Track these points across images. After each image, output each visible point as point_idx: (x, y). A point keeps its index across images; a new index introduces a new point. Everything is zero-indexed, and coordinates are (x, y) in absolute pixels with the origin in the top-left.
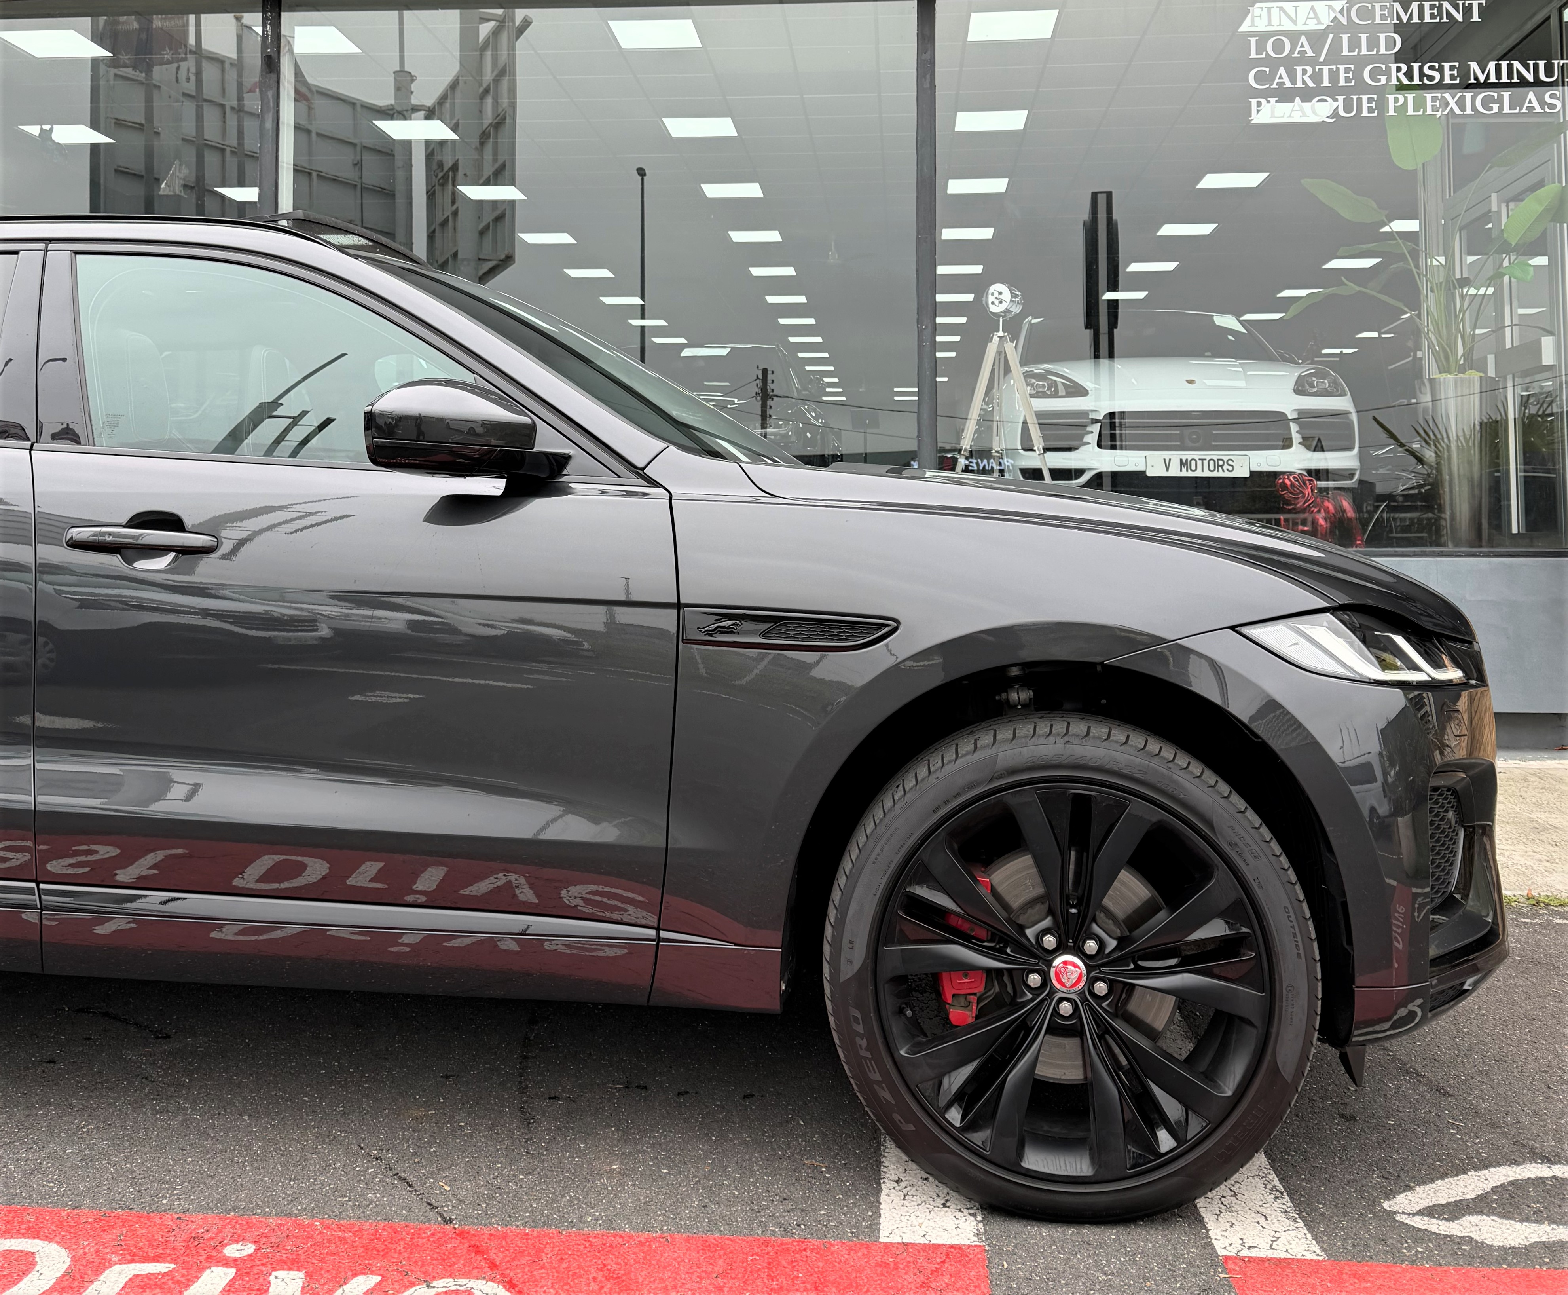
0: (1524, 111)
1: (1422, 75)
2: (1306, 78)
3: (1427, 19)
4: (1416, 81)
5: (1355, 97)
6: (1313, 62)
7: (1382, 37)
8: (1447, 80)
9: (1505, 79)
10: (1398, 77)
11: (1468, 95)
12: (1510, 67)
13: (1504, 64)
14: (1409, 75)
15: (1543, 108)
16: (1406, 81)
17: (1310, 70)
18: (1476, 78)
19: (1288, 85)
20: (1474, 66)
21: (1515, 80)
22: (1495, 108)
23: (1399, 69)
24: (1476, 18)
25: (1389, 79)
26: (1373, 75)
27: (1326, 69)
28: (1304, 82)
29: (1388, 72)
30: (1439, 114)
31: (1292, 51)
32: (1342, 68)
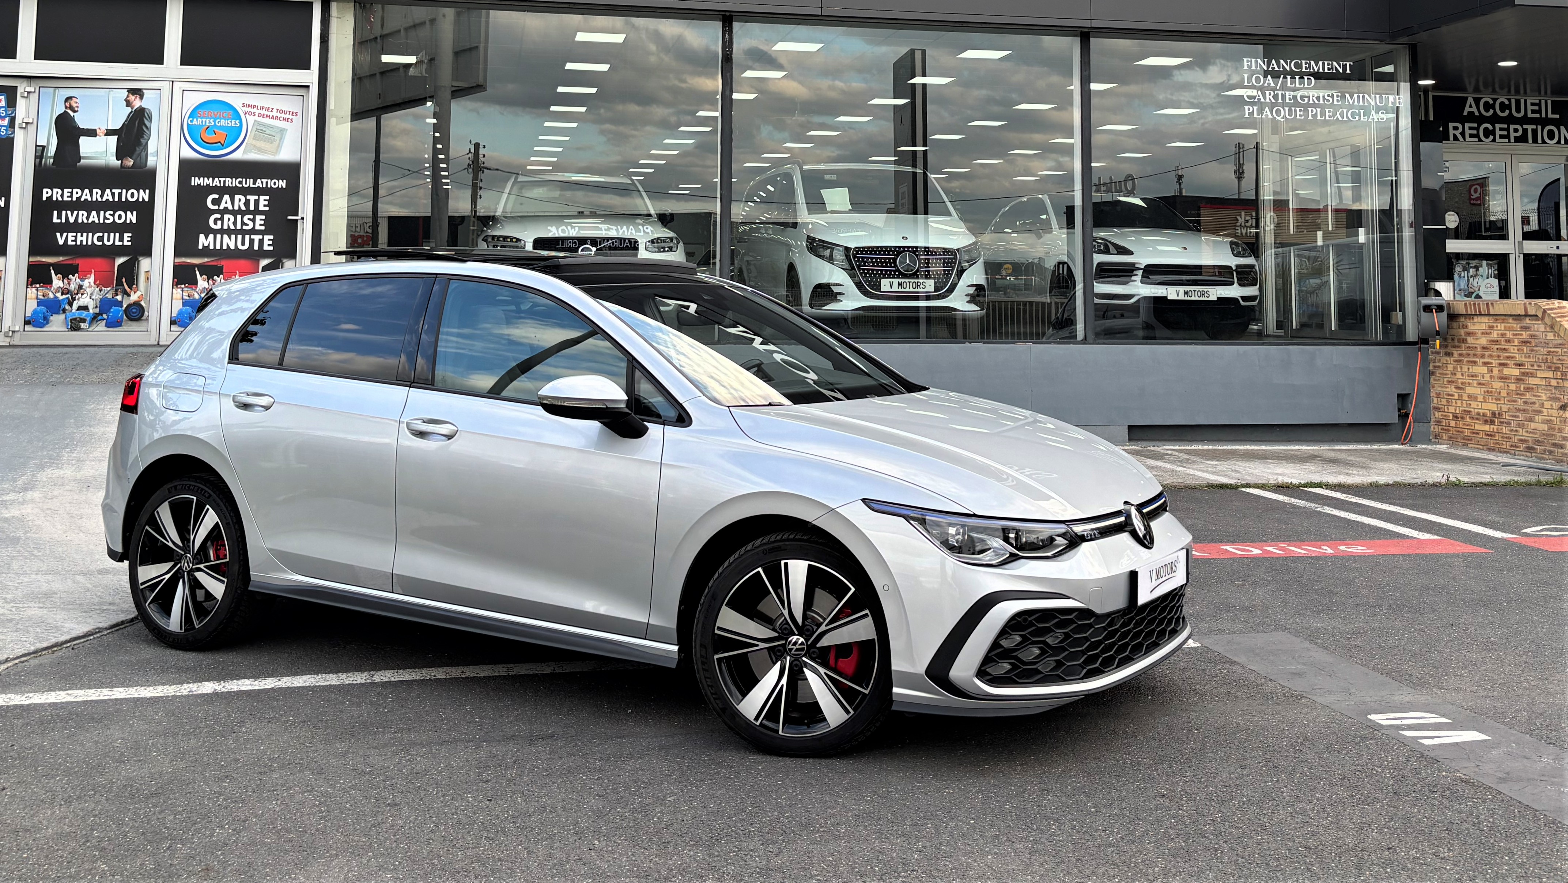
2: (1271, 97)
3: (1326, 71)
4: (1321, 102)
5: (1293, 109)
6: (1274, 90)
7: (1306, 78)
8: (1335, 102)
9: (1361, 103)
10: (1313, 100)
12: (1364, 97)
13: (1361, 95)
16: (1316, 102)
17: (1272, 93)
18: (1349, 102)
20: (1347, 95)
22: (1357, 118)
24: (1348, 71)
25: (1309, 100)
27: (1280, 93)
28: (1270, 99)
31: (1264, 83)
32: (1287, 93)
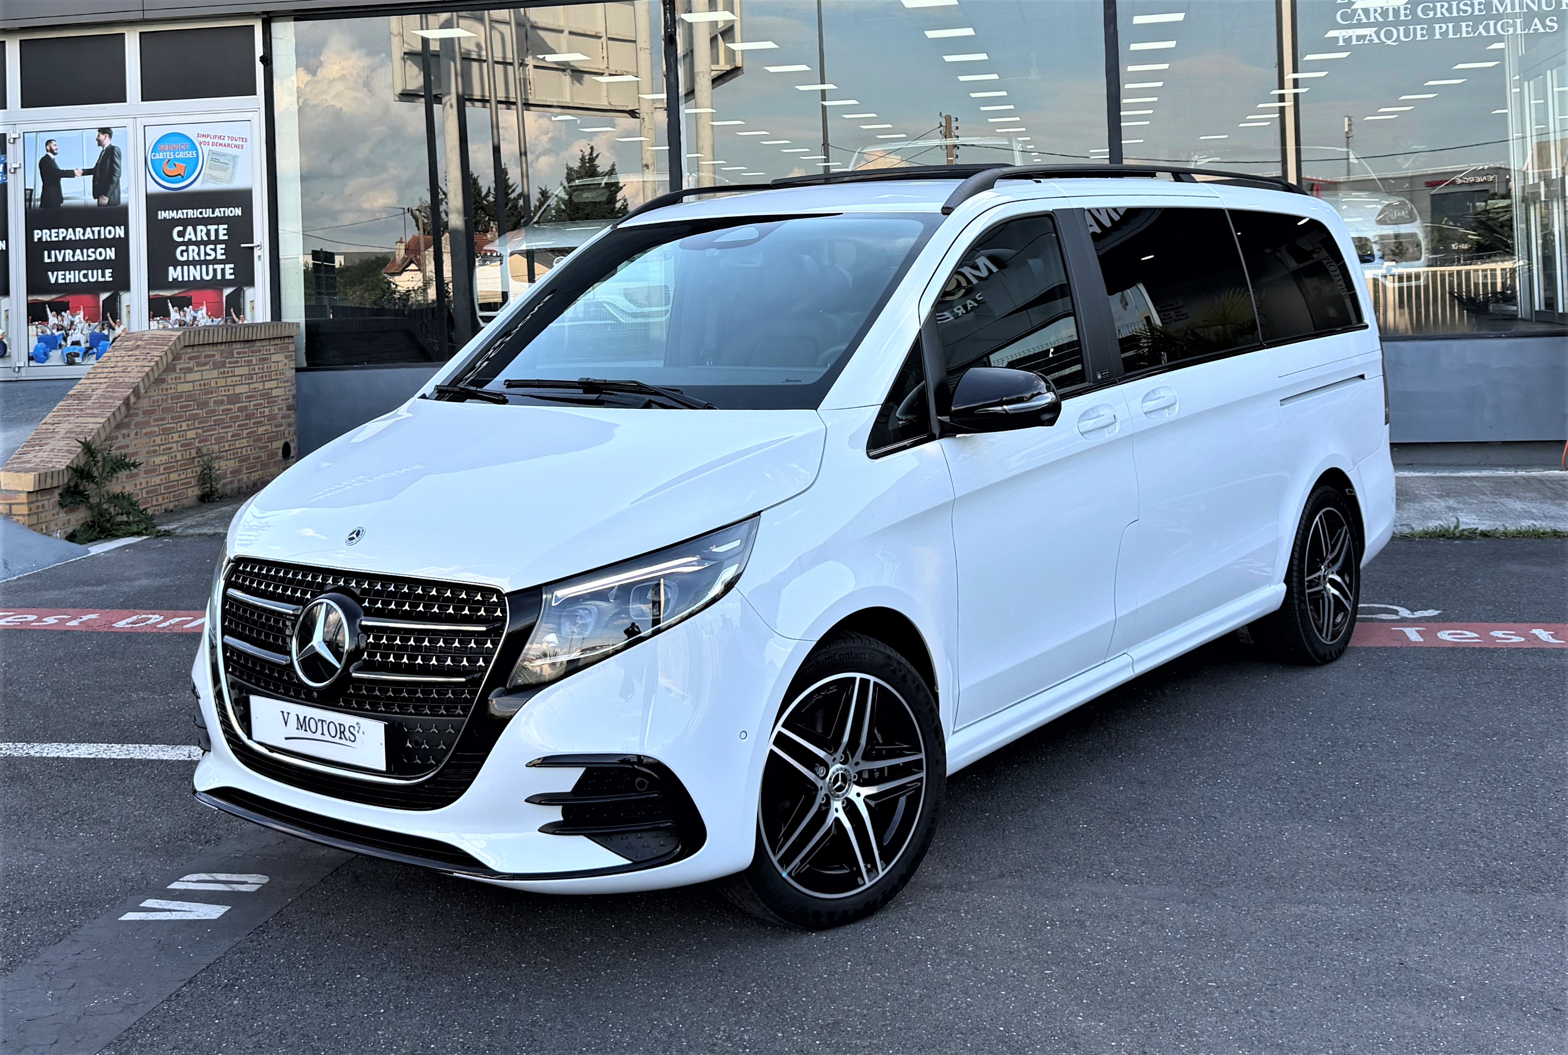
0: (1531, 31)
1: (1459, 10)
4: (1455, 14)
9: (1517, 10)
10: (1442, 13)
11: (1492, 23)
14: (1449, 10)
15: (1545, 29)
16: (1447, 15)
18: (1497, 10)
19: (1365, 20)
21: (1525, 10)
23: (1442, 7)
25: (1435, 14)
26: (1425, 11)
29: (1434, 9)
30: (1472, 35)
